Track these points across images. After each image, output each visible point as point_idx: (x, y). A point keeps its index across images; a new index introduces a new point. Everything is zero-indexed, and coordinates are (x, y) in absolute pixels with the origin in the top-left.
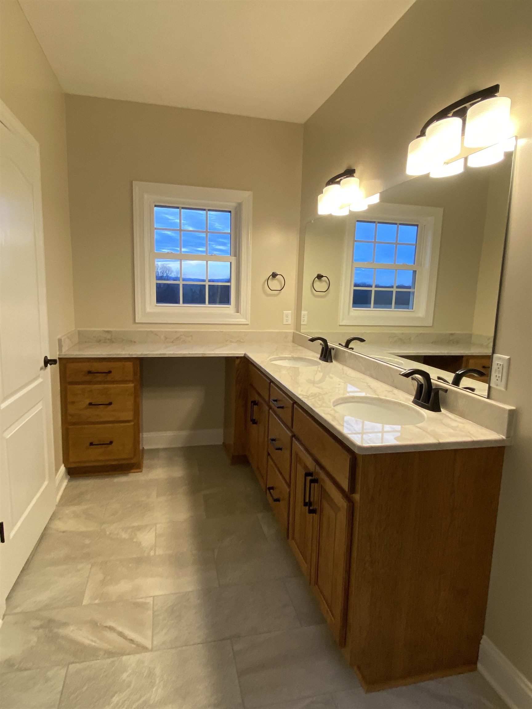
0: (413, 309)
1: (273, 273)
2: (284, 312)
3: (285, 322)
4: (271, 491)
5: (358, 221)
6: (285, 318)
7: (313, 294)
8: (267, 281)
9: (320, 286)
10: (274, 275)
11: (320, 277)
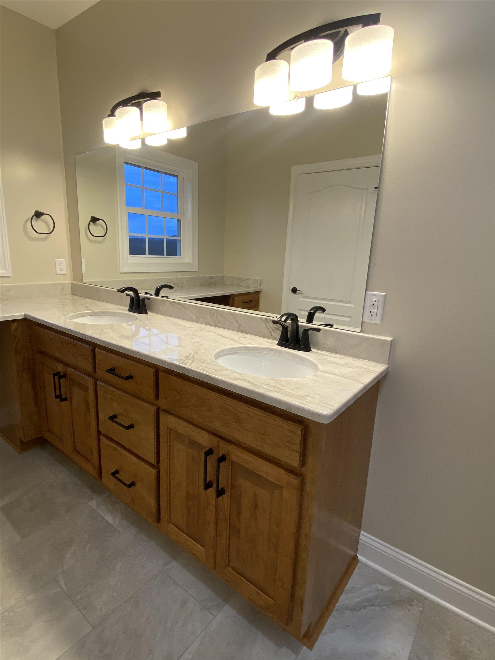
0: (181, 256)
1: (36, 212)
2: (56, 259)
3: (59, 272)
4: (117, 475)
5: (126, 163)
6: (58, 267)
7: (89, 239)
8: (30, 221)
9: (97, 230)
10: (38, 215)
11: (94, 220)
